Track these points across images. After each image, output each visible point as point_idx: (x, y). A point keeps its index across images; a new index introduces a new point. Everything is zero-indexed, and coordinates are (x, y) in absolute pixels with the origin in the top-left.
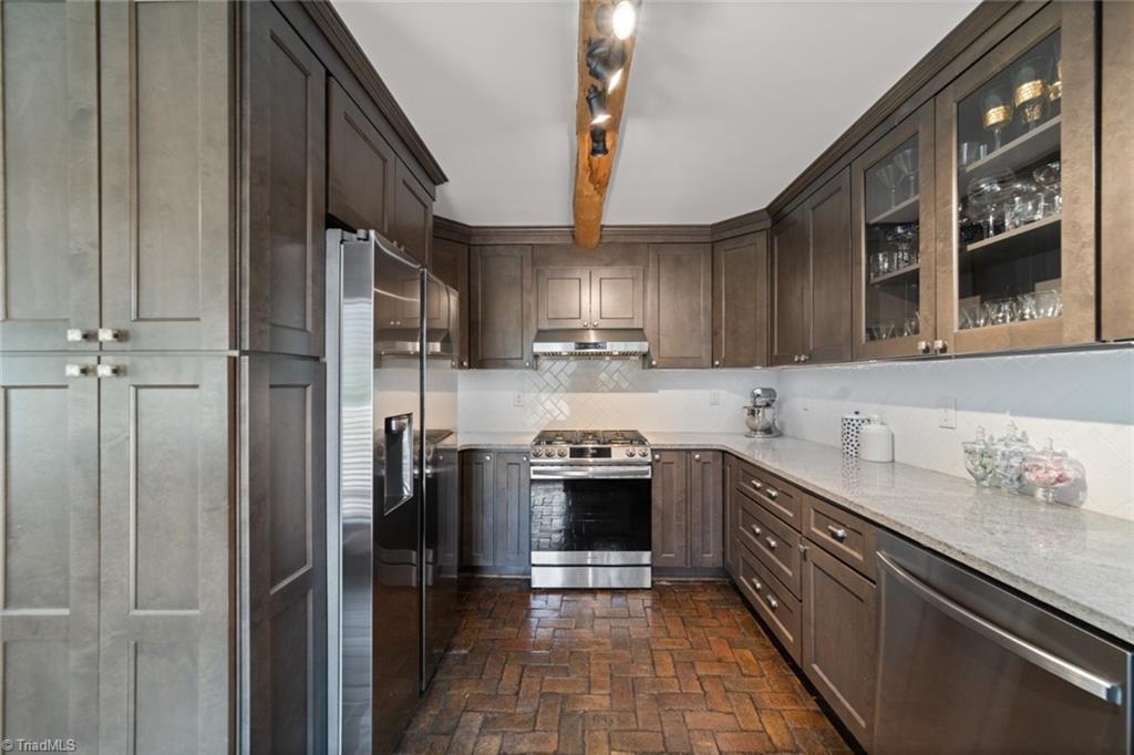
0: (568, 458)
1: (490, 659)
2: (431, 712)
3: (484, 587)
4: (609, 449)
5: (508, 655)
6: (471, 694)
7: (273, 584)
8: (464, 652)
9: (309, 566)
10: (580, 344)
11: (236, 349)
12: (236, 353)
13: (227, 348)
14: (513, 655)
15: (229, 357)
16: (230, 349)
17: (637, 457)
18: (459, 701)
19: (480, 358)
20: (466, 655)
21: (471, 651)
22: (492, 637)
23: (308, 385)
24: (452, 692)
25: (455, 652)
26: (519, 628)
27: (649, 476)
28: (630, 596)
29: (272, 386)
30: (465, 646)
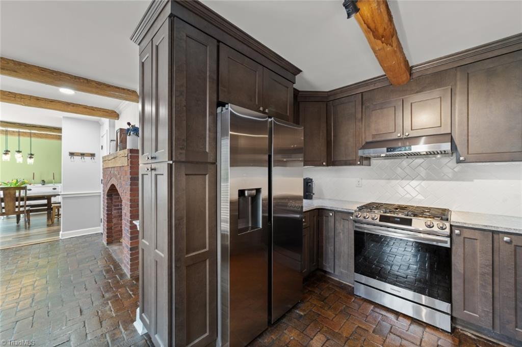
0: (377, 221)
1: (312, 324)
2: (273, 336)
3: (328, 283)
4: (411, 220)
5: (323, 328)
6: (294, 339)
7: (188, 252)
8: (302, 313)
9: (207, 249)
10: (390, 148)
11: (171, 160)
12: (171, 162)
13: (167, 160)
14: (325, 329)
15: (168, 164)
16: (169, 160)
17: (435, 229)
18: (287, 338)
19: (333, 160)
20: (302, 315)
21: (305, 315)
22: (319, 313)
23: (206, 174)
24: (285, 331)
25: (298, 312)
26: (336, 315)
27: (448, 245)
28: (427, 329)
29: (186, 175)
30: (304, 311)
